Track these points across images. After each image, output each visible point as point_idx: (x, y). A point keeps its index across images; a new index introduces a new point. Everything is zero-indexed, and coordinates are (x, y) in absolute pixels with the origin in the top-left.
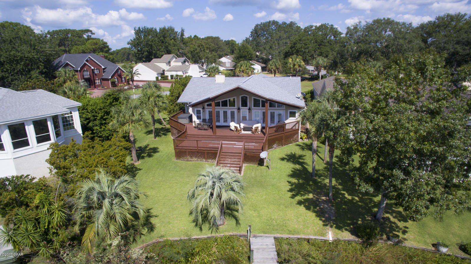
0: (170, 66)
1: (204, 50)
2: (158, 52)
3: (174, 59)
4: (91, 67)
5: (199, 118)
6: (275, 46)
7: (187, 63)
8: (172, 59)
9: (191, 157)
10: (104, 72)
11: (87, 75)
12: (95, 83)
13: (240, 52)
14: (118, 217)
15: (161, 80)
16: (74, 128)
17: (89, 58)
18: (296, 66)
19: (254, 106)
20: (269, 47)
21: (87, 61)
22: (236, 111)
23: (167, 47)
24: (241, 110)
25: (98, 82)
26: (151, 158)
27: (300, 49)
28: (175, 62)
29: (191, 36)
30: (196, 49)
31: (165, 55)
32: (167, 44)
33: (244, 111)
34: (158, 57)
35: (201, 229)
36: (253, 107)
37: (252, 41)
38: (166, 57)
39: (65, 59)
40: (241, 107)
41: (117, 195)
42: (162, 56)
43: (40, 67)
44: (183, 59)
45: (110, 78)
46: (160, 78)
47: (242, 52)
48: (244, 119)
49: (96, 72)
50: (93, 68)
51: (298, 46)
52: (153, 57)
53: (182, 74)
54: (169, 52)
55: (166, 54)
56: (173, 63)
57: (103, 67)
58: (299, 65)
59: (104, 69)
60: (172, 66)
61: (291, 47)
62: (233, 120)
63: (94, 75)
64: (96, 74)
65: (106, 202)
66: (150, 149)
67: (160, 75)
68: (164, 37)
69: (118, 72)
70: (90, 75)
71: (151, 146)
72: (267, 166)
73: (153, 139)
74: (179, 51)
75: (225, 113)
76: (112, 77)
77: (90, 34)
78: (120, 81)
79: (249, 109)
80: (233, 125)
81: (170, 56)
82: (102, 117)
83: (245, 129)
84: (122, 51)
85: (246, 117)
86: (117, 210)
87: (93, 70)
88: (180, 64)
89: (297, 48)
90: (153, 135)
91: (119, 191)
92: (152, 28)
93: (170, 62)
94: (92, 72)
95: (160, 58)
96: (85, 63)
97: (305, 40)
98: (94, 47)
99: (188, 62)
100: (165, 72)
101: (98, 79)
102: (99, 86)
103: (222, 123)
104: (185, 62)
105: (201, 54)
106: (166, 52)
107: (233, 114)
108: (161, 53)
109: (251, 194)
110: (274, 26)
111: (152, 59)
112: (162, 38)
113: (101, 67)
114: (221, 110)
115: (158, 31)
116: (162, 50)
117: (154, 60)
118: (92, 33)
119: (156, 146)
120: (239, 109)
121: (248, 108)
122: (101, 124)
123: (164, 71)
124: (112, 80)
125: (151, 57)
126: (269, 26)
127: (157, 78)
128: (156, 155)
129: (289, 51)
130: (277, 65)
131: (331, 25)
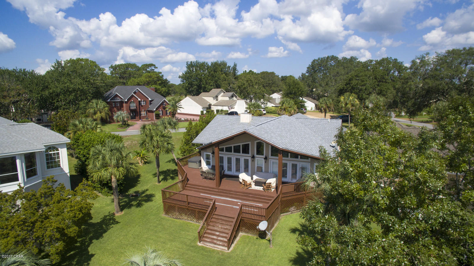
0: (217, 100)
1: (252, 86)
2: (207, 87)
3: (222, 94)
4: (138, 99)
5: (208, 163)
6: (332, 82)
7: (234, 98)
8: (219, 93)
9: (180, 213)
10: (150, 104)
11: (133, 106)
12: (140, 115)
13: (290, 88)
15: (206, 114)
17: (137, 90)
18: (348, 106)
19: (272, 155)
20: (325, 84)
21: (135, 93)
22: (250, 159)
23: (216, 81)
24: (256, 159)
25: (143, 113)
26: (139, 209)
27: (355, 85)
28: (222, 96)
29: (246, 71)
30: (244, 84)
31: (213, 89)
32: (216, 78)
33: (260, 160)
34: (206, 91)
36: (270, 156)
37: (308, 76)
38: (215, 91)
39: (116, 91)
40: (256, 155)
42: (211, 89)
43: (88, 97)
44: (230, 94)
45: (155, 110)
46: (205, 112)
47: (292, 88)
48: (260, 169)
49: (143, 103)
50: (139, 100)
51: (354, 82)
52: (202, 91)
53: (228, 110)
54: (218, 87)
55: (215, 88)
56: (220, 98)
57: (150, 99)
58: (352, 104)
59: (151, 101)
60: (219, 100)
61: (346, 83)
62: (246, 170)
63: (141, 106)
64: (142, 106)
66: (147, 196)
67: (206, 109)
68: (215, 71)
69: (163, 104)
70: (136, 106)
72: (269, 241)
73: (157, 183)
74: (229, 85)
75: (238, 160)
76: (157, 109)
77: (153, 68)
78: (165, 113)
79: (266, 158)
80: (243, 176)
81: (219, 90)
83: (257, 183)
85: (261, 168)
87: (140, 102)
88: (227, 99)
89: (352, 85)
92: (204, 63)
93: (217, 97)
94: (138, 103)
95: (209, 92)
96: (133, 95)
97: (362, 76)
98: (148, 80)
99: (236, 97)
100: (212, 106)
101: (144, 111)
102: (144, 117)
103: (233, 172)
104: (232, 96)
105: (249, 89)
106: (215, 86)
107: (246, 161)
108: (210, 87)
110: (332, 62)
111: (201, 93)
112: (212, 72)
113: (148, 99)
114: (234, 156)
115: (210, 65)
116: (212, 84)
117: (203, 94)
118: (156, 68)
119: (154, 193)
120: (253, 157)
121: (264, 156)
123: (210, 105)
124: (156, 112)
125: (199, 91)
126: (327, 61)
127: (202, 112)
128: (146, 205)
129: (343, 88)
130: (328, 103)
131: (395, 59)
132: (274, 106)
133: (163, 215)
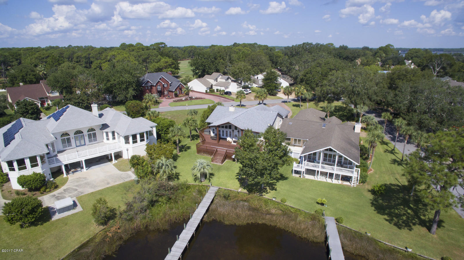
0: (217, 81)
1: (242, 72)
2: (209, 70)
3: (221, 76)
5: (214, 133)
8: (219, 76)
9: (204, 154)
10: (170, 86)
11: (159, 88)
12: (164, 93)
14: (167, 172)
15: (209, 92)
16: (153, 135)
17: (162, 77)
18: (299, 94)
21: (160, 79)
23: (216, 67)
25: (166, 93)
26: (186, 152)
28: (221, 78)
31: (214, 73)
33: (236, 132)
34: (209, 74)
35: (195, 182)
38: (215, 74)
39: (147, 78)
40: (234, 130)
41: (167, 165)
42: (213, 73)
44: (226, 77)
46: (208, 91)
48: (236, 136)
49: (165, 86)
50: (163, 84)
52: (205, 74)
53: (225, 89)
54: (217, 71)
57: (170, 83)
58: (302, 93)
59: (170, 84)
60: (218, 81)
62: (230, 136)
64: (165, 88)
65: (164, 167)
66: (187, 147)
67: (209, 89)
69: (179, 87)
70: (161, 88)
71: (187, 145)
73: (190, 141)
74: (226, 68)
75: (227, 132)
76: (175, 90)
77: (164, 46)
78: (180, 92)
80: (229, 139)
81: (218, 74)
82: (165, 130)
83: (234, 142)
84: (189, 49)
86: (167, 170)
87: (163, 85)
88: (224, 81)
90: (190, 139)
91: (168, 164)
93: (217, 79)
95: (211, 75)
96: (159, 81)
98: (165, 64)
99: (230, 80)
100: (213, 86)
101: (166, 91)
102: (167, 95)
103: (225, 137)
104: (228, 79)
106: (215, 70)
107: (230, 132)
108: (211, 71)
109: (221, 173)
111: (205, 75)
114: (225, 130)
117: (206, 76)
119: (190, 146)
120: (233, 131)
122: (165, 133)
124: (175, 92)
127: (206, 91)
128: (189, 151)
132: (258, 86)
133: (196, 154)
